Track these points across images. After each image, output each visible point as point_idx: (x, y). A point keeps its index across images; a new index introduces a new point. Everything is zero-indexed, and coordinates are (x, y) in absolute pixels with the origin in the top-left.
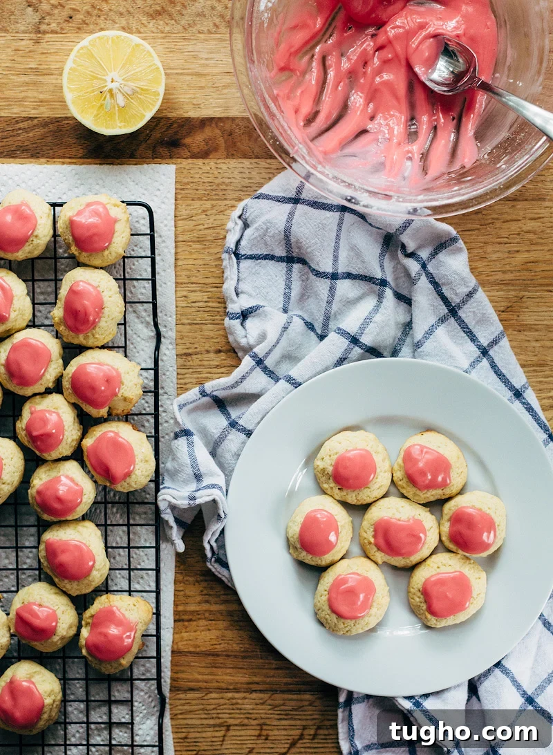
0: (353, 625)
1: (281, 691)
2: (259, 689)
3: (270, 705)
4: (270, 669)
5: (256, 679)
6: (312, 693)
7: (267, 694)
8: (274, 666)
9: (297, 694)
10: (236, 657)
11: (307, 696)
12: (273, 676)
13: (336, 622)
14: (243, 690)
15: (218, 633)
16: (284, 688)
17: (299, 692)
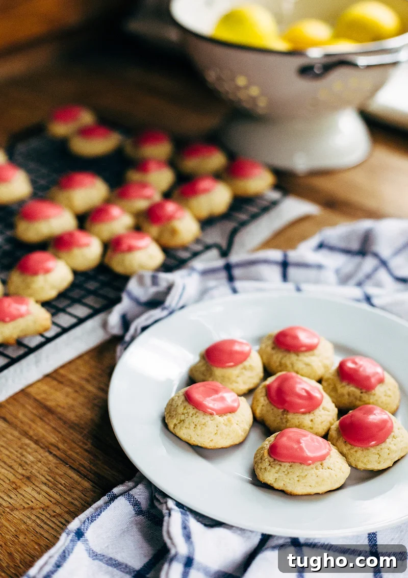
0: (191, 415)
1: (70, 466)
2: (54, 453)
3: (49, 469)
4: (81, 447)
5: (61, 446)
6: (94, 485)
7: (57, 460)
8: (86, 447)
9: (80, 477)
10: (65, 423)
11: (86, 484)
12: (77, 453)
13: (179, 404)
14: (42, 445)
15: (70, 401)
16: (76, 466)
17: (85, 477)
